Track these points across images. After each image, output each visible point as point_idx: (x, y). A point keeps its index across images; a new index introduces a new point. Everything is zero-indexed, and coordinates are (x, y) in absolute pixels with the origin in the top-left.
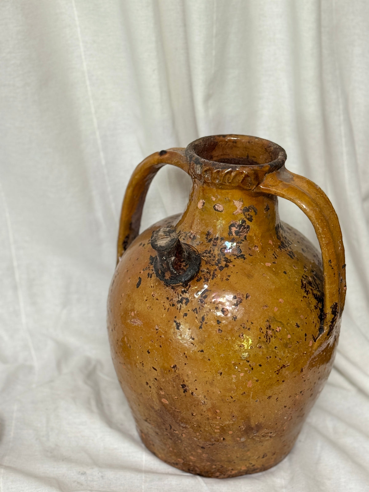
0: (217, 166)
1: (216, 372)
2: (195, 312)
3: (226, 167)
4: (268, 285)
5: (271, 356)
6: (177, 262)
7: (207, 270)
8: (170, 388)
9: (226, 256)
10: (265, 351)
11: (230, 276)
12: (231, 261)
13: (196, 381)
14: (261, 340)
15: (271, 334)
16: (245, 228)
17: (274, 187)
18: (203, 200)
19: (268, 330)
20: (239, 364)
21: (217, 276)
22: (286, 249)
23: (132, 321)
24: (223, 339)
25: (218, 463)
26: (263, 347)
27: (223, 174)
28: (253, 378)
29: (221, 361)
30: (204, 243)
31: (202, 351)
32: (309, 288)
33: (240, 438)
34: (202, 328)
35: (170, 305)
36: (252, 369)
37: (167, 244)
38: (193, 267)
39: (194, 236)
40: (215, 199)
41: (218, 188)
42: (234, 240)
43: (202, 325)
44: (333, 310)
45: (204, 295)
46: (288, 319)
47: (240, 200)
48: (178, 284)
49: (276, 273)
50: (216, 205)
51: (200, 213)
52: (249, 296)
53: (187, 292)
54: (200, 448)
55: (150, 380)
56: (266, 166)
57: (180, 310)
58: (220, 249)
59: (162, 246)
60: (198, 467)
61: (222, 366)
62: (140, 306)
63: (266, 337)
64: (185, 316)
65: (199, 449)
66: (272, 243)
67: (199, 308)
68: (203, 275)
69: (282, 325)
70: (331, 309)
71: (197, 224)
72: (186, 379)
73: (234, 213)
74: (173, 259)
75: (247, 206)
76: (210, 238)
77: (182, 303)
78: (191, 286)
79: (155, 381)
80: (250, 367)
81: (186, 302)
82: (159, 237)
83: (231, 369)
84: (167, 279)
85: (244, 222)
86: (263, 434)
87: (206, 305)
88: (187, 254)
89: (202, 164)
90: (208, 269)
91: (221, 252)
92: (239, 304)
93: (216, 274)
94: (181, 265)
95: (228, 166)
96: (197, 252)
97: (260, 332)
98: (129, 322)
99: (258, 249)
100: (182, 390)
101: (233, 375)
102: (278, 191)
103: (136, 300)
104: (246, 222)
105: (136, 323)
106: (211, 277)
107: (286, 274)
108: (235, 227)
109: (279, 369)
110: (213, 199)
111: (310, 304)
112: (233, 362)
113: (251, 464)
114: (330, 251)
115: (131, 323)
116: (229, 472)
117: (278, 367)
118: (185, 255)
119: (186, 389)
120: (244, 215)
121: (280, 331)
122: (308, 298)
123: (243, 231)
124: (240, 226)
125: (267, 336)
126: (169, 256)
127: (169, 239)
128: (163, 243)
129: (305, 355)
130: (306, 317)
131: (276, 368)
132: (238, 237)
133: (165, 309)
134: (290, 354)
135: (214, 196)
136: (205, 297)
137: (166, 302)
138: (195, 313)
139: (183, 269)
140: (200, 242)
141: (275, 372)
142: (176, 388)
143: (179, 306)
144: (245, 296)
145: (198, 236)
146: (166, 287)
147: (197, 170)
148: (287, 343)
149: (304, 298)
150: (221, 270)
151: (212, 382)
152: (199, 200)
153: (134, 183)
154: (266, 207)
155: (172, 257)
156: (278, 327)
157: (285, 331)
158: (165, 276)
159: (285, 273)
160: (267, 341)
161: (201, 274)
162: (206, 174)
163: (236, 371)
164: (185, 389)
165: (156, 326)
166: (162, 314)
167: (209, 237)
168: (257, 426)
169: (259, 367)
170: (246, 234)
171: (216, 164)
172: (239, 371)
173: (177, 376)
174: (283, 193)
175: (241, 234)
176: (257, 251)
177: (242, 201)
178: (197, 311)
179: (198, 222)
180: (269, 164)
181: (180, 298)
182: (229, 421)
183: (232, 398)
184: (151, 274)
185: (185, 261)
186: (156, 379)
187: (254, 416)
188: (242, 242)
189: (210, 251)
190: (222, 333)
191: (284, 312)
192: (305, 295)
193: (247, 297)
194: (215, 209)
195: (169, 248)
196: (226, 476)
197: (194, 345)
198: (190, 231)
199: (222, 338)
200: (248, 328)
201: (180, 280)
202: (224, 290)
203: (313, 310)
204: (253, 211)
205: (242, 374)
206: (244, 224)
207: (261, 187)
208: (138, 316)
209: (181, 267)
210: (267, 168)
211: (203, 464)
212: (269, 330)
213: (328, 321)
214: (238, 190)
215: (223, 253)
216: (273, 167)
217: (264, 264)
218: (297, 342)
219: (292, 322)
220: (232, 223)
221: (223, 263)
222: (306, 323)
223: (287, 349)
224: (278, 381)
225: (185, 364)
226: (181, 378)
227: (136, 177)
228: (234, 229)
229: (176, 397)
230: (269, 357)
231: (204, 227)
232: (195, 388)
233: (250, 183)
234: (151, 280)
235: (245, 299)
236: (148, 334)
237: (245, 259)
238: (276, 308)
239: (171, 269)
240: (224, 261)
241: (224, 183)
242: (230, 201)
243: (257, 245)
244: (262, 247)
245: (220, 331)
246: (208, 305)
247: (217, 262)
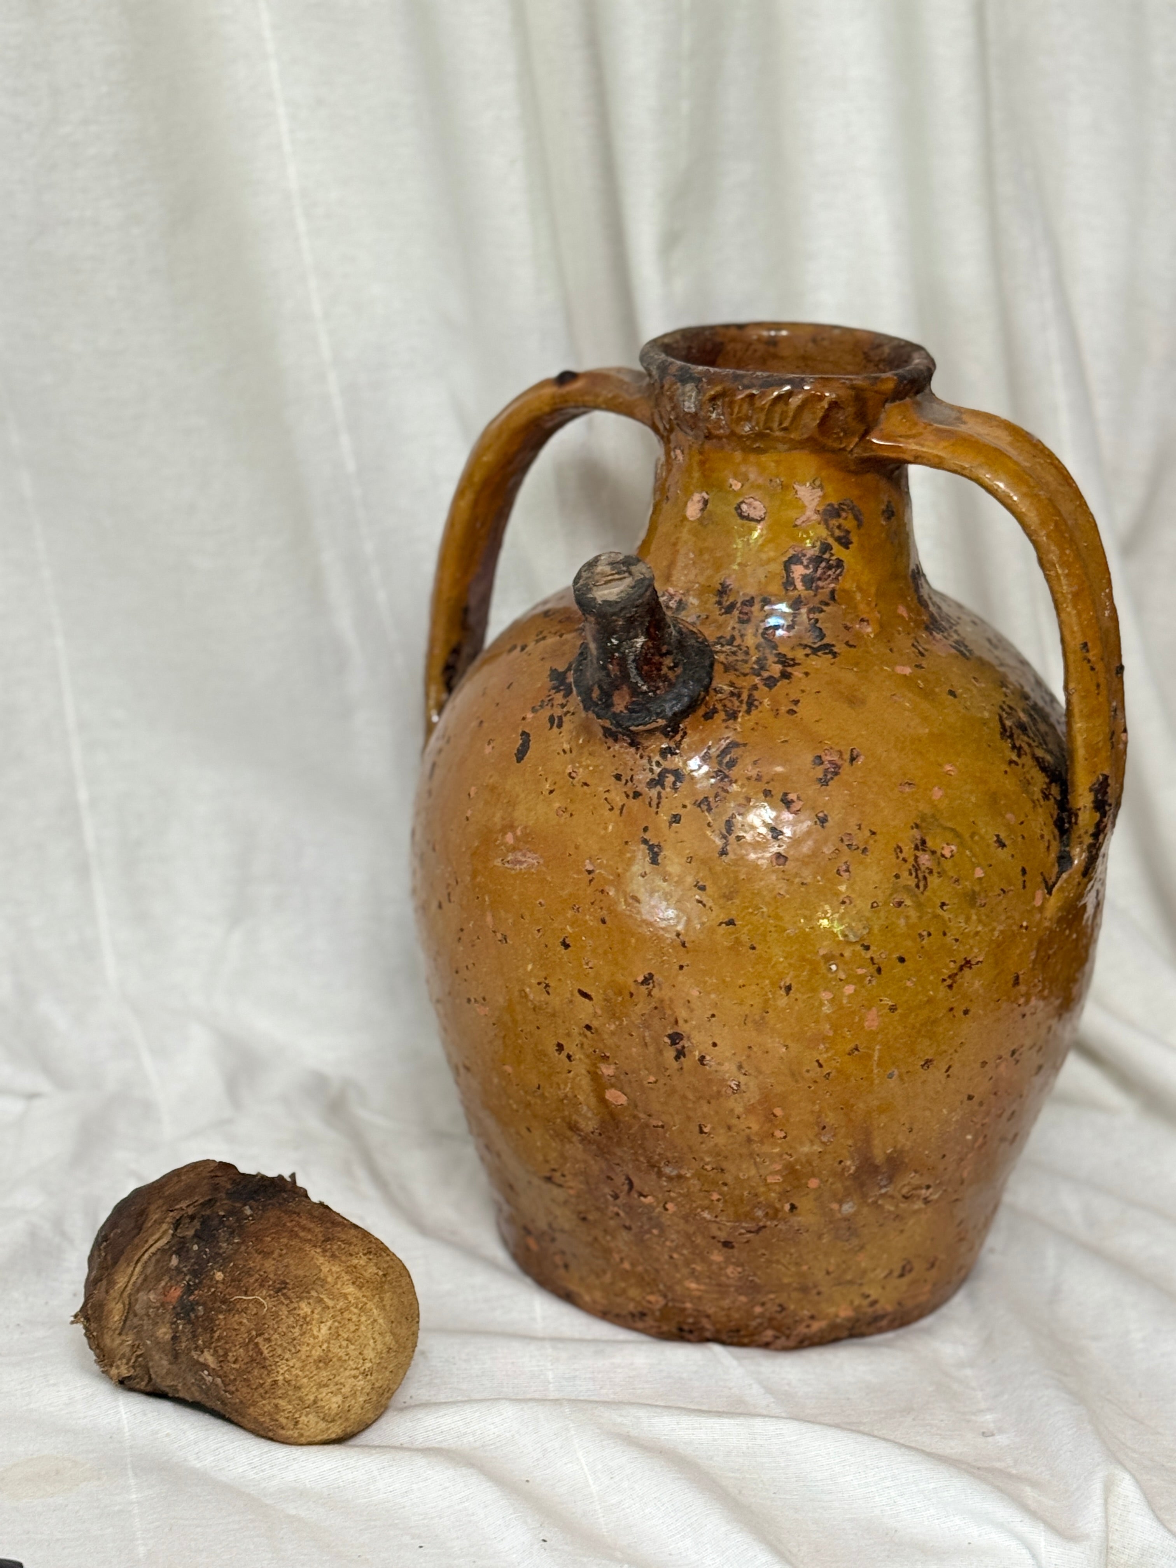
0: (746, 381)
1: (773, 984)
2: (704, 807)
3: (776, 380)
4: (908, 726)
5: (932, 930)
6: (649, 656)
7: (732, 689)
8: (634, 1050)
9: (782, 650)
10: (913, 914)
11: (798, 701)
12: (797, 661)
13: (713, 1019)
14: (903, 881)
15: (928, 864)
16: (829, 567)
17: (911, 441)
18: (705, 495)
19: (919, 853)
20: (842, 955)
21: (761, 703)
22: (946, 634)
23: (509, 859)
24: (793, 882)
25: (772, 1296)
26: (908, 902)
27: (763, 402)
28: (881, 1000)
29: (787, 949)
30: (711, 619)
31: (731, 922)
32: (1022, 740)
33: (841, 1202)
34: (726, 854)
35: (628, 796)
36: (879, 970)
37: (623, 595)
38: (694, 673)
39: (681, 600)
40: (740, 485)
41: (748, 450)
42: (801, 602)
43: (726, 844)
44: (1096, 796)
45: (727, 759)
46: (974, 822)
47: (814, 483)
48: (654, 725)
49: (927, 694)
50: (743, 502)
51: (696, 534)
52: (857, 756)
53: (678, 751)
54: (720, 1244)
55: (569, 1035)
56: (888, 379)
57: (658, 807)
58: (760, 631)
59: (609, 603)
60: (708, 1316)
61: (790, 965)
62: (531, 810)
63: (914, 874)
64: (674, 822)
65: (716, 1252)
66: (905, 615)
67: (716, 796)
68: (721, 700)
69: (958, 840)
70: (1092, 793)
71: (685, 567)
72: (682, 1013)
73: (798, 522)
74: (639, 645)
75: (834, 501)
76: (728, 603)
77: (663, 787)
78: (689, 732)
79: (586, 1036)
80: (871, 967)
81: (674, 783)
82: (597, 578)
83: (817, 974)
84: (618, 711)
85: (826, 548)
86: (905, 1191)
87: (734, 785)
88: (677, 635)
89: (700, 380)
90: (732, 684)
91: (765, 638)
92: (832, 778)
93: (756, 697)
94: (661, 664)
95: (780, 379)
96: (699, 635)
97: (898, 857)
98: (500, 864)
99: (869, 630)
100: (670, 1053)
101: (825, 990)
102: (924, 449)
103: (518, 796)
104: (832, 549)
105: (521, 863)
106: (744, 707)
107: (955, 696)
108: (802, 563)
109: (955, 971)
110: (733, 487)
111: (1029, 783)
112: (822, 952)
113: (868, 1296)
114: (1084, 616)
115: (507, 865)
116: (804, 1324)
117: (952, 965)
118: (670, 634)
119: (683, 1047)
120: (828, 528)
121: (952, 856)
122: (1023, 766)
123: (825, 576)
124: (817, 560)
125: (916, 870)
126: (629, 632)
127: (629, 581)
128: (610, 593)
129: (1024, 931)
130: (1022, 820)
131: (947, 967)
132: (812, 593)
133: (612, 809)
134: (985, 925)
135: (735, 477)
136: (732, 764)
137: (612, 788)
138: (703, 811)
139: (665, 678)
140: (699, 616)
141: (944, 980)
142: (652, 1049)
143: (654, 792)
144: (847, 756)
145: (693, 600)
146: (610, 741)
147: (684, 401)
148: (974, 891)
149: (1013, 765)
150: (770, 688)
151: (763, 1018)
152: (688, 495)
153: (477, 478)
154: (883, 507)
155: (637, 637)
156: (948, 844)
157: (967, 856)
158: (612, 705)
159: (952, 693)
160: (918, 886)
161: (715, 698)
162: (714, 409)
163: (831, 978)
164: (679, 1046)
165: (588, 861)
166: (602, 826)
167: (726, 598)
168: (890, 1159)
169: (899, 964)
170: (832, 585)
171: (743, 376)
172: (841, 980)
173: (656, 1008)
174: (941, 454)
175: (820, 583)
176: (868, 636)
177: (821, 487)
178: (709, 805)
179: (691, 559)
180: (896, 375)
181: (658, 770)
182: (812, 1142)
183: (821, 1066)
184: (560, 718)
185: (672, 654)
186: (588, 1027)
187: (882, 1125)
188: (825, 608)
189: (733, 638)
190: (786, 867)
191: (959, 802)
192: (1014, 757)
193: (853, 759)
194: (741, 516)
195: (632, 606)
196: (792, 1343)
197: (704, 905)
198: (667, 591)
199: (788, 880)
200: (862, 847)
201: (659, 710)
202: (786, 741)
203: (1038, 800)
204: (851, 516)
205: (849, 989)
206: (826, 556)
207: (875, 441)
208: (527, 842)
209: (662, 672)
210: (891, 385)
211: (726, 1303)
212: (921, 852)
213: (1082, 831)
214: (806, 452)
215: (770, 641)
216: (905, 382)
217: (893, 670)
218: (1002, 890)
219: (984, 830)
220: (791, 552)
221: (776, 669)
222: (1023, 837)
223: (973, 911)
224: (951, 1009)
225: (681, 967)
226: (669, 1012)
227: (485, 459)
228: (798, 571)
229: (652, 1079)
230: (925, 933)
231: (709, 572)
232: (711, 1042)
233: (843, 430)
234: (560, 733)
235: (846, 765)
236: (563, 889)
237: (835, 655)
238: (936, 789)
239: (632, 676)
240: (775, 663)
241: (768, 431)
242: (784, 487)
243: (865, 616)
244: (882, 626)
245: (782, 860)
246: (742, 786)
247: (756, 666)
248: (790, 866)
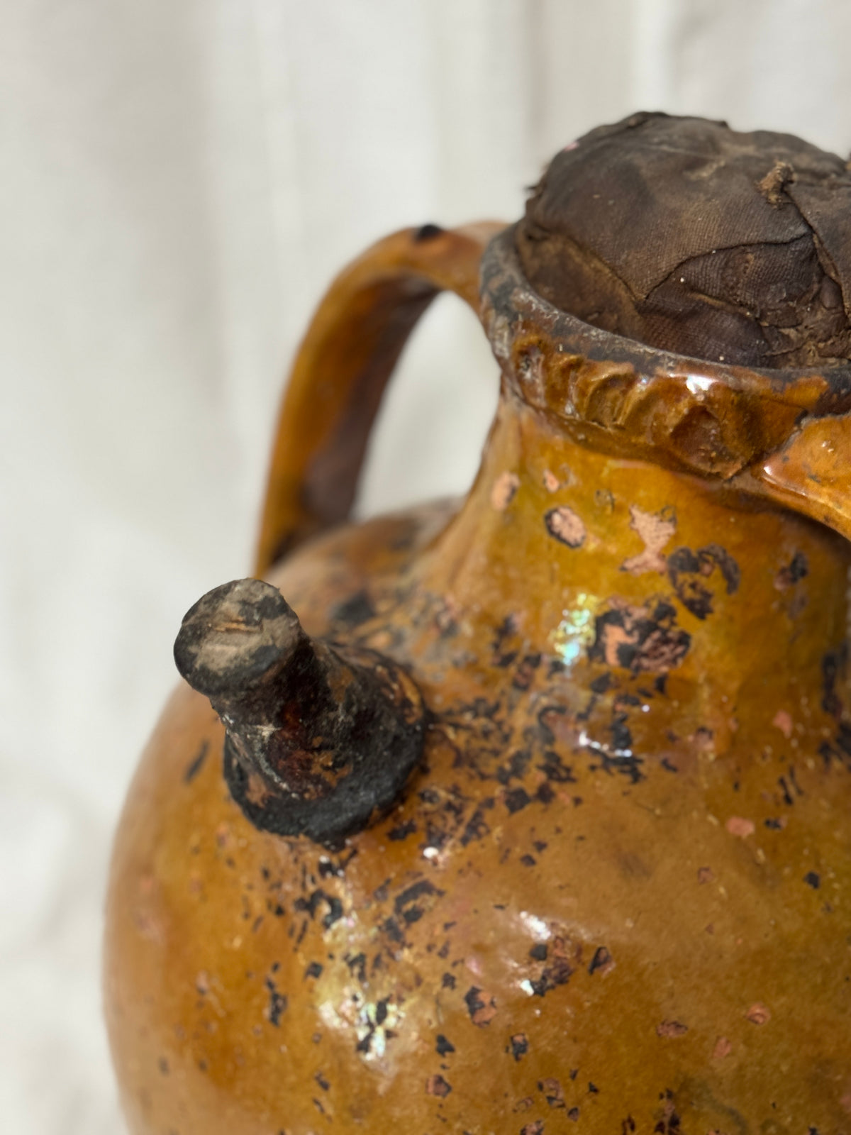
0: (571, 340)
2: (356, 970)
3: (613, 351)
4: (709, 929)
6: (288, 748)
7: (451, 797)
9: (559, 749)
11: (545, 845)
12: (574, 774)
16: (666, 641)
18: (515, 479)
21: (489, 831)
24: (450, 1127)
30: (480, 665)
34: (367, 1051)
35: (269, 908)
38: (371, 778)
39: (455, 620)
40: (557, 483)
41: (571, 439)
42: (609, 682)
43: (369, 1037)
45: (409, 906)
46: (774, 1105)
47: (664, 513)
49: (762, 877)
50: (556, 511)
51: (494, 530)
52: (605, 961)
53: (341, 873)
56: (810, 383)
57: (299, 942)
58: (538, 709)
59: (209, 671)
64: (312, 974)
66: (787, 727)
67: (376, 958)
68: (426, 813)
69: (738, 1128)
71: (473, 574)
73: (629, 565)
74: (267, 734)
75: (693, 543)
76: (507, 651)
77: (312, 915)
78: (362, 851)
81: (328, 916)
82: (216, 619)
84: (253, 800)
85: (665, 612)
87: (406, 951)
88: (350, 718)
89: (515, 317)
90: (455, 790)
91: (541, 724)
92: (553, 987)
93: (486, 820)
94: (309, 761)
95: (623, 350)
99: (710, 746)
104: (675, 615)
106: (461, 831)
107: (816, 886)
108: (623, 626)
110: (549, 485)
120: (674, 582)
123: (657, 653)
124: (646, 628)
126: (247, 715)
127: (254, 642)
128: (223, 653)
132: (629, 673)
133: (246, 916)
135: (554, 469)
136: (413, 916)
137: (256, 885)
138: (353, 975)
139: (317, 780)
140: (466, 656)
143: (298, 920)
144: (588, 958)
150: (513, 810)
152: (499, 471)
154: (784, 563)
155: (262, 724)
158: (247, 789)
159: (813, 880)
161: (415, 809)
162: (528, 366)
165: (202, 974)
166: (230, 933)
167: (506, 643)
170: (664, 669)
175: (645, 662)
176: (705, 756)
177: (673, 520)
178: (362, 967)
179: (481, 565)
180: (826, 376)
181: (311, 888)
185: (333, 748)
188: (643, 700)
189: (497, 707)
190: (446, 1099)
191: (757, 1069)
193: (597, 963)
194: (550, 529)
195: (241, 687)
197: (322, 1111)
198: (445, 596)
199: (444, 1120)
200: (570, 1106)
204: (717, 572)
206: (664, 624)
209: (313, 772)
210: (813, 394)
215: (547, 728)
216: (843, 392)
217: (722, 824)
219: (789, 1119)
220: (611, 605)
221: (534, 779)
228: (615, 636)
231: (495, 595)
233: (715, 449)
235: (582, 971)
237: (637, 777)
238: (722, 1040)
240: (540, 768)
241: (595, 424)
242: (618, 509)
243: (709, 724)
244: (734, 741)
245: (443, 1089)
246: (419, 956)
247: (508, 766)
248: (454, 1102)
